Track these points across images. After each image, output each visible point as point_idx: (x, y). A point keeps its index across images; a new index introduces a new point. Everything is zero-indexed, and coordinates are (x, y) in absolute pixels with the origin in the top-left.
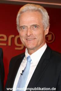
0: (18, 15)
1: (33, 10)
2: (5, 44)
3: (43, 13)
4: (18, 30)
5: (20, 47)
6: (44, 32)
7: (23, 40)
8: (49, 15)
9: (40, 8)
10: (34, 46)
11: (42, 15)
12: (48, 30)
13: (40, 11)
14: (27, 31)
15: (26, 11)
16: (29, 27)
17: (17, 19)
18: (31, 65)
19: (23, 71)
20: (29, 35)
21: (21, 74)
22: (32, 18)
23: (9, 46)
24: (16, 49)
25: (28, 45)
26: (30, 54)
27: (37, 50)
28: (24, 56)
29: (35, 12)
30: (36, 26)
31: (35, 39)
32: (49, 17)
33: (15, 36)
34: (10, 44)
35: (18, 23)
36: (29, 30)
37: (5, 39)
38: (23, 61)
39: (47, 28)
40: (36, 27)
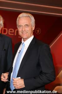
1: (25, 17)
2: (13, 34)
6: (32, 29)
7: (20, 33)
12: (34, 27)
14: (23, 28)
15: (21, 17)
17: (17, 21)
19: (20, 51)
20: (23, 30)
23: (15, 36)
25: (23, 36)
26: (24, 41)
31: (27, 32)
34: (15, 34)
35: (17, 24)
37: (13, 32)
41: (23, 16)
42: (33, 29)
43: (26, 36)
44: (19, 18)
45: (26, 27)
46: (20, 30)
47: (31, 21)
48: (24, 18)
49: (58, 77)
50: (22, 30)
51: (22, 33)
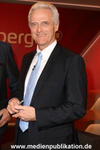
0: (30, 12)
1: (43, 8)
2: (15, 42)
3: (53, 11)
5: (30, 45)
6: (54, 29)
8: (59, 12)
10: (45, 42)
11: (52, 13)
13: (50, 8)
14: (38, 28)
15: (37, 9)
16: (40, 24)
17: (29, 16)
18: (42, 61)
19: (35, 66)
20: (39, 31)
21: (33, 69)
24: (26, 46)
26: (41, 50)
27: (47, 46)
30: (46, 23)
31: (46, 34)
32: (58, 14)
33: (25, 35)
34: (20, 42)
36: (40, 27)
39: (57, 25)
40: (46, 24)
41: (39, 8)
42: (57, 29)
43: (44, 40)
44: (33, 10)
45: (44, 26)
46: (34, 30)
47: (52, 16)
48: (41, 10)
51: (37, 35)
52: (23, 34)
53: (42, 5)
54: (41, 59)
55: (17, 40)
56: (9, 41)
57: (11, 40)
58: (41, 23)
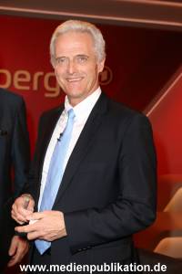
2: (28, 88)
3: (96, 36)
4: (53, 64)
5: (54, 92)
7: (61, 81)
9: (90, 27)
12: (103, 64)
14: (69, 66)
16: (71, 59)
19: (61, 135)
20: (71, 72)
22: (77, 43)
24: (47, 95)
26: (73, 105)
28: (63, 108)
29: (83, 34)
30: (82, 57)
31: (83, 78)
33: (45, 74)
38: (61, 117)
40: (83, 59)
42: (101, 69)
44: (59, 34)
48: (74, 34)
49: (166, 210)
50: (68, 72)
51: (67, 79)
52: (41, 73)
53: (75, 25)
54: (73, 122)
55: (30, 83)
56: (17, 86)
57: (20, 83)
58: (74, 58)
